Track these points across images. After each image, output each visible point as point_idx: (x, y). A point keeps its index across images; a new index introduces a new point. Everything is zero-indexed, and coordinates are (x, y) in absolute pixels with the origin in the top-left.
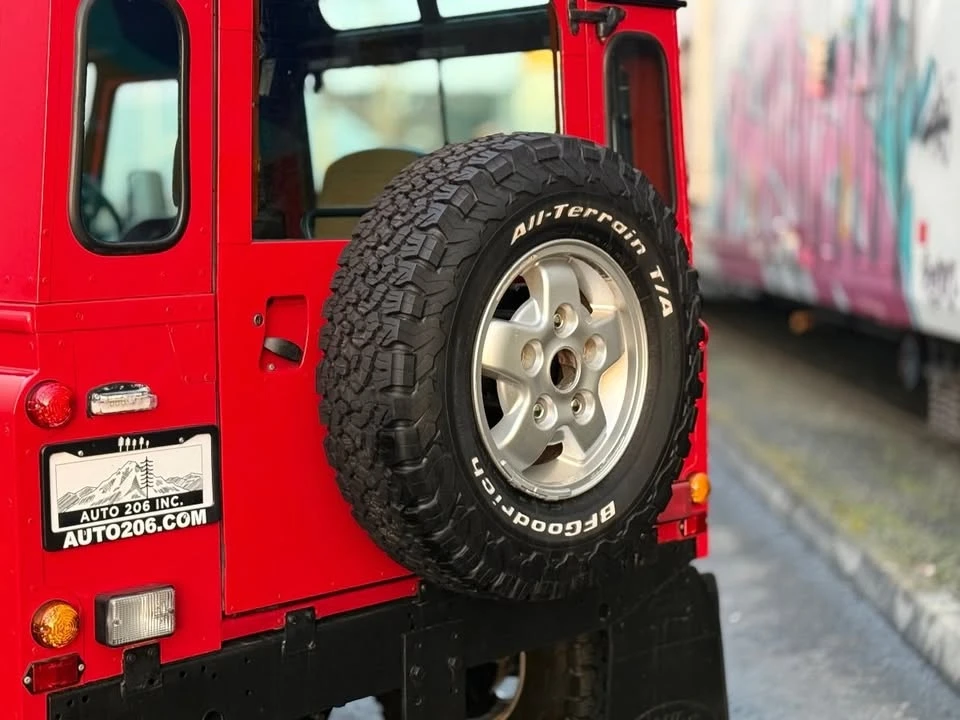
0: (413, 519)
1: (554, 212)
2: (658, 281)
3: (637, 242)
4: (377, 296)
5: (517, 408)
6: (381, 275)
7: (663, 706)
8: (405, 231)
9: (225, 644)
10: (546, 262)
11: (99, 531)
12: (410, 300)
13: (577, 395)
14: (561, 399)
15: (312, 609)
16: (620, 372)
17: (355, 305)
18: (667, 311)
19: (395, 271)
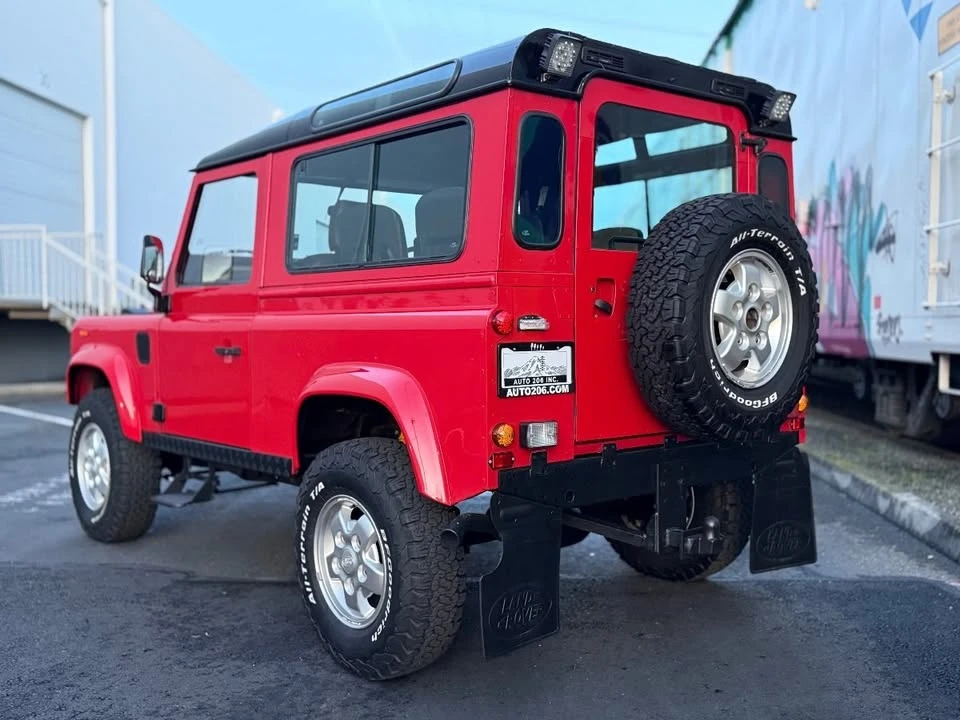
0: (680, 390)
1: (751, 232)
2: (799, 275)
3: (789, 253)
4: (663, 272)
5: (730, 336)
6: (665, 262)
7: (781, 522)
8: (677, 239)
9: (576, 457)
10: (745, 261)
11: (522, 390)
12: (683, 273)
13: (757, 334)
14: (751, 334)
15: (614, 444)
16: (777, 323)
17: (650, 278)
18: (803, 293)
19: (674, 258)
